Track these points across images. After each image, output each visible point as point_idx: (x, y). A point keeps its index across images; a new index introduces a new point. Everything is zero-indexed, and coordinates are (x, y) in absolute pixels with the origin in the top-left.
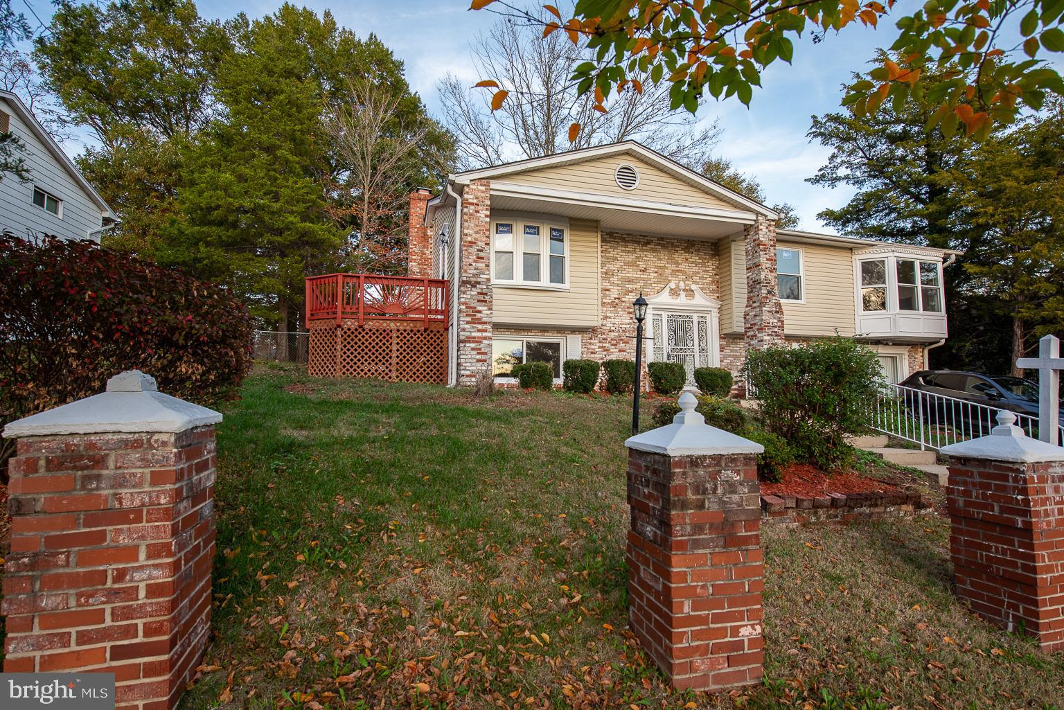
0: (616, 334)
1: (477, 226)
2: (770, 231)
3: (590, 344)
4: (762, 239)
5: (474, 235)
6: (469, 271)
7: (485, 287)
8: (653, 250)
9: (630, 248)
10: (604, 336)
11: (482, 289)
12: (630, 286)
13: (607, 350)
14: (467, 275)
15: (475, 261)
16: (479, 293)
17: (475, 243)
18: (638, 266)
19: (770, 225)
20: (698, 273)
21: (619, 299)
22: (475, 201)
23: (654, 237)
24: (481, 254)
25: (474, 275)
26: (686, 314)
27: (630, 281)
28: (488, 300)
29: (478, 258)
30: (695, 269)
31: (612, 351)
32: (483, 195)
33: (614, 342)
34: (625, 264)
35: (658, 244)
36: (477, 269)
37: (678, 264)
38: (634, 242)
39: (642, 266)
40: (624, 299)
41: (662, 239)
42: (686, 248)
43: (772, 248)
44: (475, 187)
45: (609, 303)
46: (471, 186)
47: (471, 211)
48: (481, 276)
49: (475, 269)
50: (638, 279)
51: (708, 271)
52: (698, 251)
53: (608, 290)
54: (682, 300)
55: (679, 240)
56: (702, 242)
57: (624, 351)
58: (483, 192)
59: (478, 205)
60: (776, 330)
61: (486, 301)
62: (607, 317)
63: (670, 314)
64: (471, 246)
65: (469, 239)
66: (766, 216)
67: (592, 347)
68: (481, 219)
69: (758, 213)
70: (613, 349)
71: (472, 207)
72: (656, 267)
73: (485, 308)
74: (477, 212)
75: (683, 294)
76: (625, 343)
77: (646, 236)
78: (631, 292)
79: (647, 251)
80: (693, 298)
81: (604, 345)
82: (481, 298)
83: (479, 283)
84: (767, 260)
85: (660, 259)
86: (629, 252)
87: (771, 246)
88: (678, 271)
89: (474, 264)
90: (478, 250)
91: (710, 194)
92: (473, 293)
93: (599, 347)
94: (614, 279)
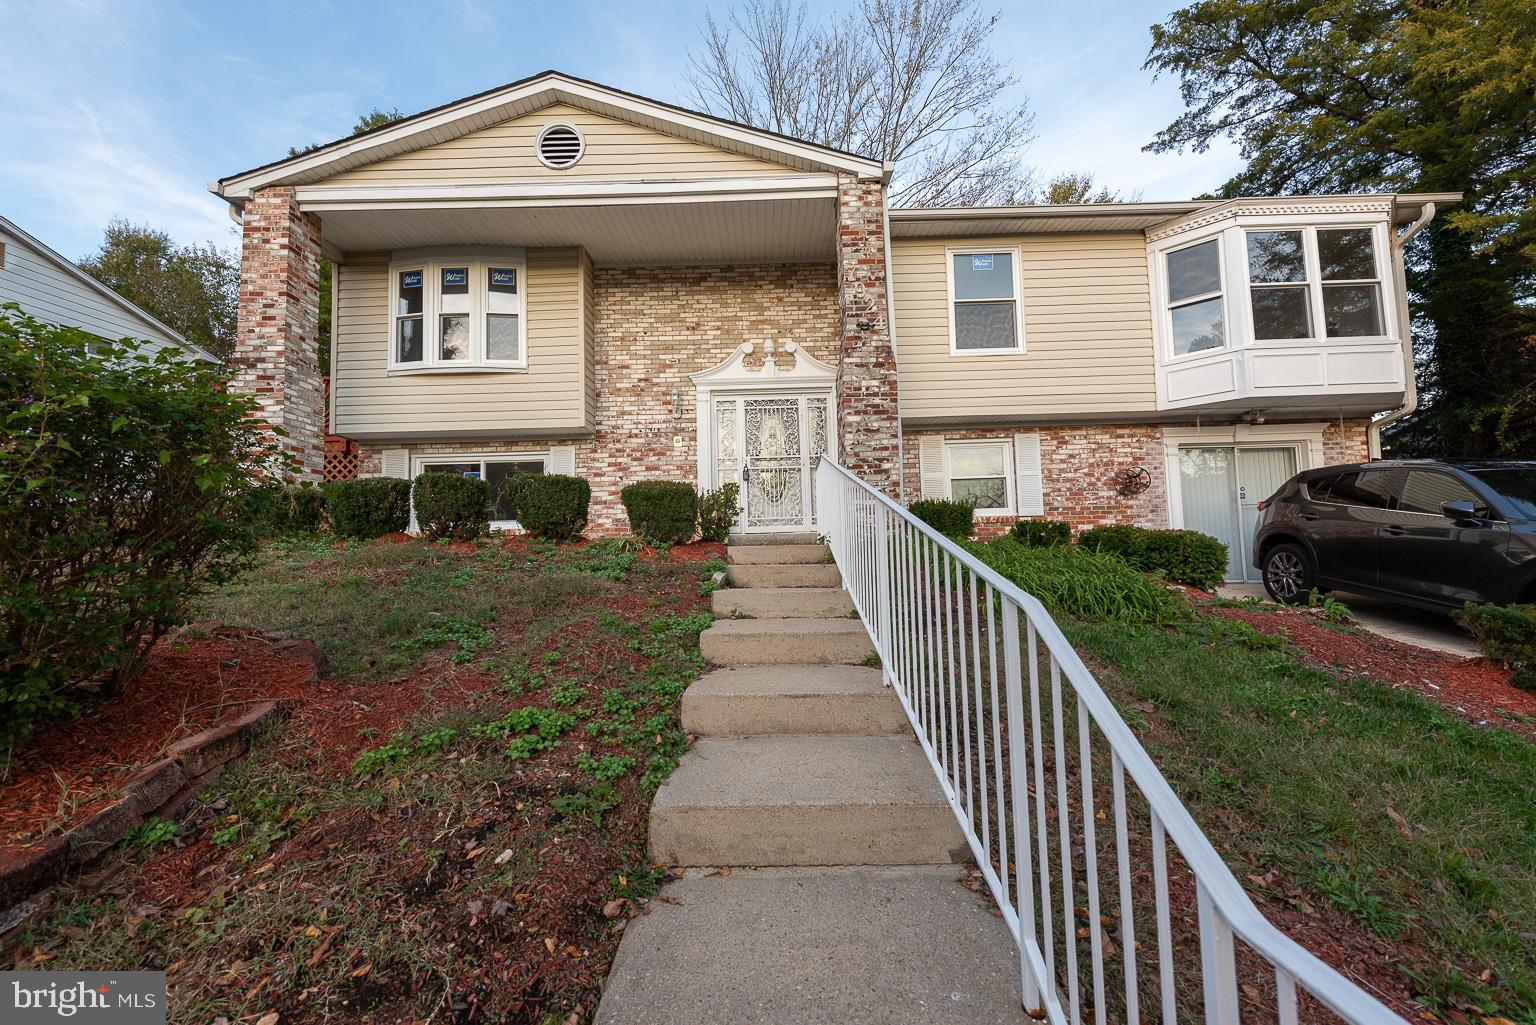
0: (642, 441)
1: (265, 265)
2: (867, 204)
3: (594, 460)
4: (849, 222)
5: (260, 282)
6: (248, 342)
7: (271, 366)
8: (712, 290)
9: (668, 291)
10: (618, 446)
11: (264, 370)
12: (667, 357)
13: (624, 469)
14: (242, 349)
15: (259, 325)
16: (260, 377)
17: (261, 294)
18: (683, 321)
19: (869, 193)
20: (805, 321)
21: (646, 380)
22: (263, 224)
23: (713, 267)
24: (271, 312)
25: (256, 348)
26: (783, 398)
27: (668, 348)
28: (276, 388)
29: (264, 318)
30: (798, 315)
31: (632, 469)
32: (277, 212)
33: (638, 454)
34: (658, 319)
35: (722, 279)
36: (261, 337)
37: (761, 309)
38: (674, 279)
39: (691, 318)
40: (655, 380)
41: (730, 268)
42: (779, 279)
43: (872, 239)
44: (264, 200)
45: (627, 390)
46: (258, 200)
47: (256, 241)
48: (269, 348)
49: (259, 338)
50: (683, 345)
51: (825, 316)
52: (805, 281)
53: (627, 367)
54: (769, 371)
55: (762, 268)
56: (814, 264)
57: (657, 468)
58: (277, 207)
59: (267, 230)
60: (877, 401)
61: (272, 390)
62: (623, 413)
63: (749, 398)
64: (252, 301)
65: (250, 288)
66: (855, 174)
67: (597, 465)
68: (273, 253)
69: (838, 172)
70: (635, 467)
71: (257, 235)
72: (718, 319)
73: (271, 402)
74: (267, 241)
75: (769, 361)
76: (659, 454)
77: (699, 267)
78: (670, 366)
79: (700, 293)
80: (794, 366)
81: (619, 460)
82: (263, 384)
83: (263, 360)
84: (861, 262)
85: (725, 305)
86: (665, 298)
87: (871, 233)
88: (761, 322)
89: (257, 330)
90: (265, 306)
91: (735, 152)
92: (248, 378)
93: (609, 465)
94: (639, 348)
